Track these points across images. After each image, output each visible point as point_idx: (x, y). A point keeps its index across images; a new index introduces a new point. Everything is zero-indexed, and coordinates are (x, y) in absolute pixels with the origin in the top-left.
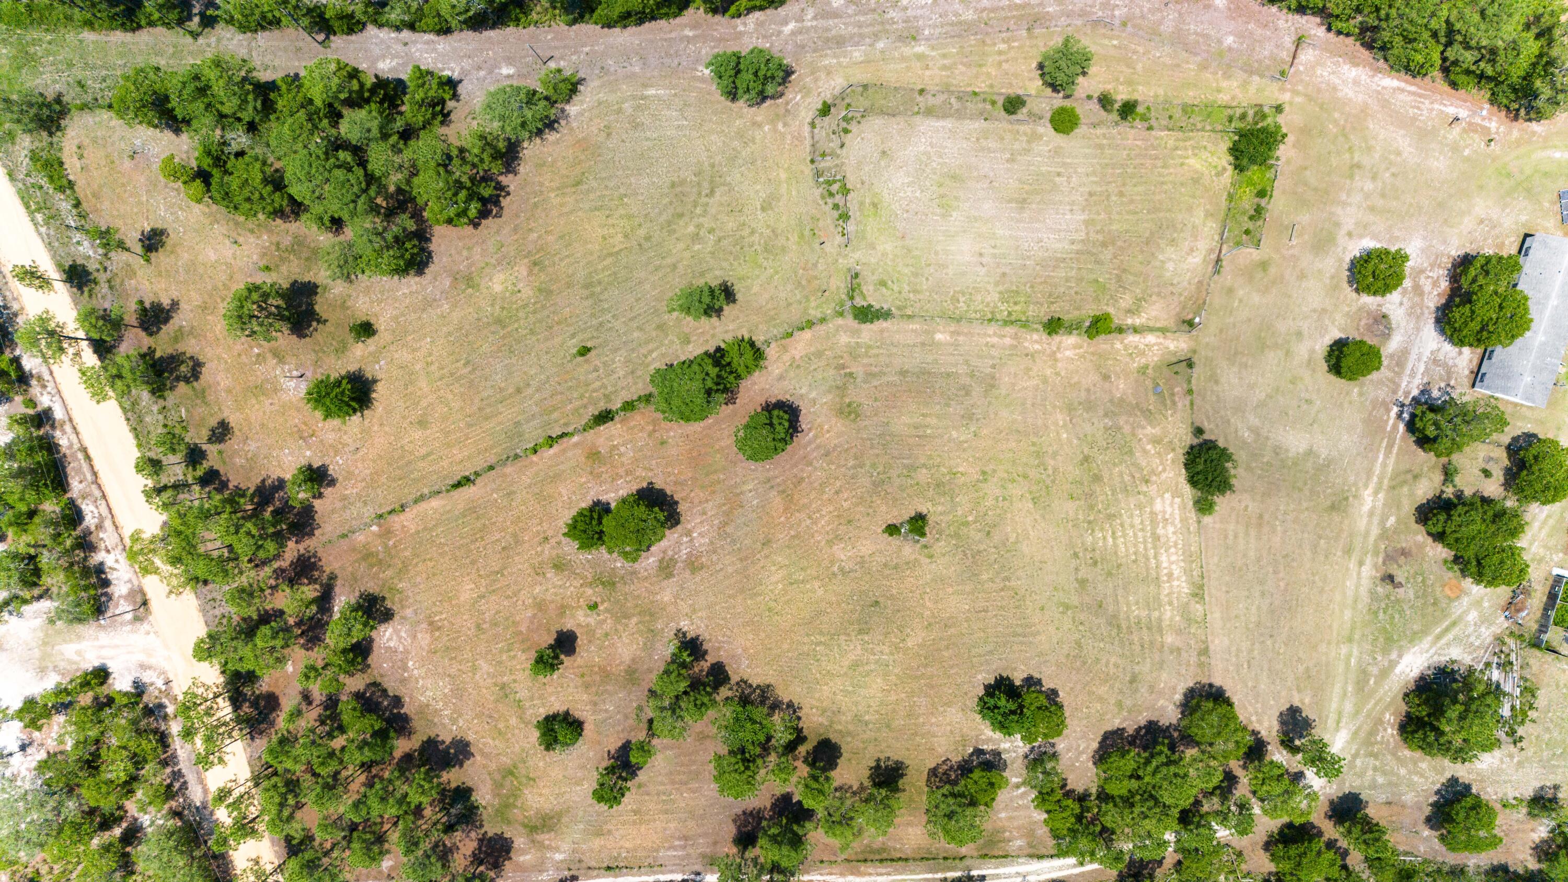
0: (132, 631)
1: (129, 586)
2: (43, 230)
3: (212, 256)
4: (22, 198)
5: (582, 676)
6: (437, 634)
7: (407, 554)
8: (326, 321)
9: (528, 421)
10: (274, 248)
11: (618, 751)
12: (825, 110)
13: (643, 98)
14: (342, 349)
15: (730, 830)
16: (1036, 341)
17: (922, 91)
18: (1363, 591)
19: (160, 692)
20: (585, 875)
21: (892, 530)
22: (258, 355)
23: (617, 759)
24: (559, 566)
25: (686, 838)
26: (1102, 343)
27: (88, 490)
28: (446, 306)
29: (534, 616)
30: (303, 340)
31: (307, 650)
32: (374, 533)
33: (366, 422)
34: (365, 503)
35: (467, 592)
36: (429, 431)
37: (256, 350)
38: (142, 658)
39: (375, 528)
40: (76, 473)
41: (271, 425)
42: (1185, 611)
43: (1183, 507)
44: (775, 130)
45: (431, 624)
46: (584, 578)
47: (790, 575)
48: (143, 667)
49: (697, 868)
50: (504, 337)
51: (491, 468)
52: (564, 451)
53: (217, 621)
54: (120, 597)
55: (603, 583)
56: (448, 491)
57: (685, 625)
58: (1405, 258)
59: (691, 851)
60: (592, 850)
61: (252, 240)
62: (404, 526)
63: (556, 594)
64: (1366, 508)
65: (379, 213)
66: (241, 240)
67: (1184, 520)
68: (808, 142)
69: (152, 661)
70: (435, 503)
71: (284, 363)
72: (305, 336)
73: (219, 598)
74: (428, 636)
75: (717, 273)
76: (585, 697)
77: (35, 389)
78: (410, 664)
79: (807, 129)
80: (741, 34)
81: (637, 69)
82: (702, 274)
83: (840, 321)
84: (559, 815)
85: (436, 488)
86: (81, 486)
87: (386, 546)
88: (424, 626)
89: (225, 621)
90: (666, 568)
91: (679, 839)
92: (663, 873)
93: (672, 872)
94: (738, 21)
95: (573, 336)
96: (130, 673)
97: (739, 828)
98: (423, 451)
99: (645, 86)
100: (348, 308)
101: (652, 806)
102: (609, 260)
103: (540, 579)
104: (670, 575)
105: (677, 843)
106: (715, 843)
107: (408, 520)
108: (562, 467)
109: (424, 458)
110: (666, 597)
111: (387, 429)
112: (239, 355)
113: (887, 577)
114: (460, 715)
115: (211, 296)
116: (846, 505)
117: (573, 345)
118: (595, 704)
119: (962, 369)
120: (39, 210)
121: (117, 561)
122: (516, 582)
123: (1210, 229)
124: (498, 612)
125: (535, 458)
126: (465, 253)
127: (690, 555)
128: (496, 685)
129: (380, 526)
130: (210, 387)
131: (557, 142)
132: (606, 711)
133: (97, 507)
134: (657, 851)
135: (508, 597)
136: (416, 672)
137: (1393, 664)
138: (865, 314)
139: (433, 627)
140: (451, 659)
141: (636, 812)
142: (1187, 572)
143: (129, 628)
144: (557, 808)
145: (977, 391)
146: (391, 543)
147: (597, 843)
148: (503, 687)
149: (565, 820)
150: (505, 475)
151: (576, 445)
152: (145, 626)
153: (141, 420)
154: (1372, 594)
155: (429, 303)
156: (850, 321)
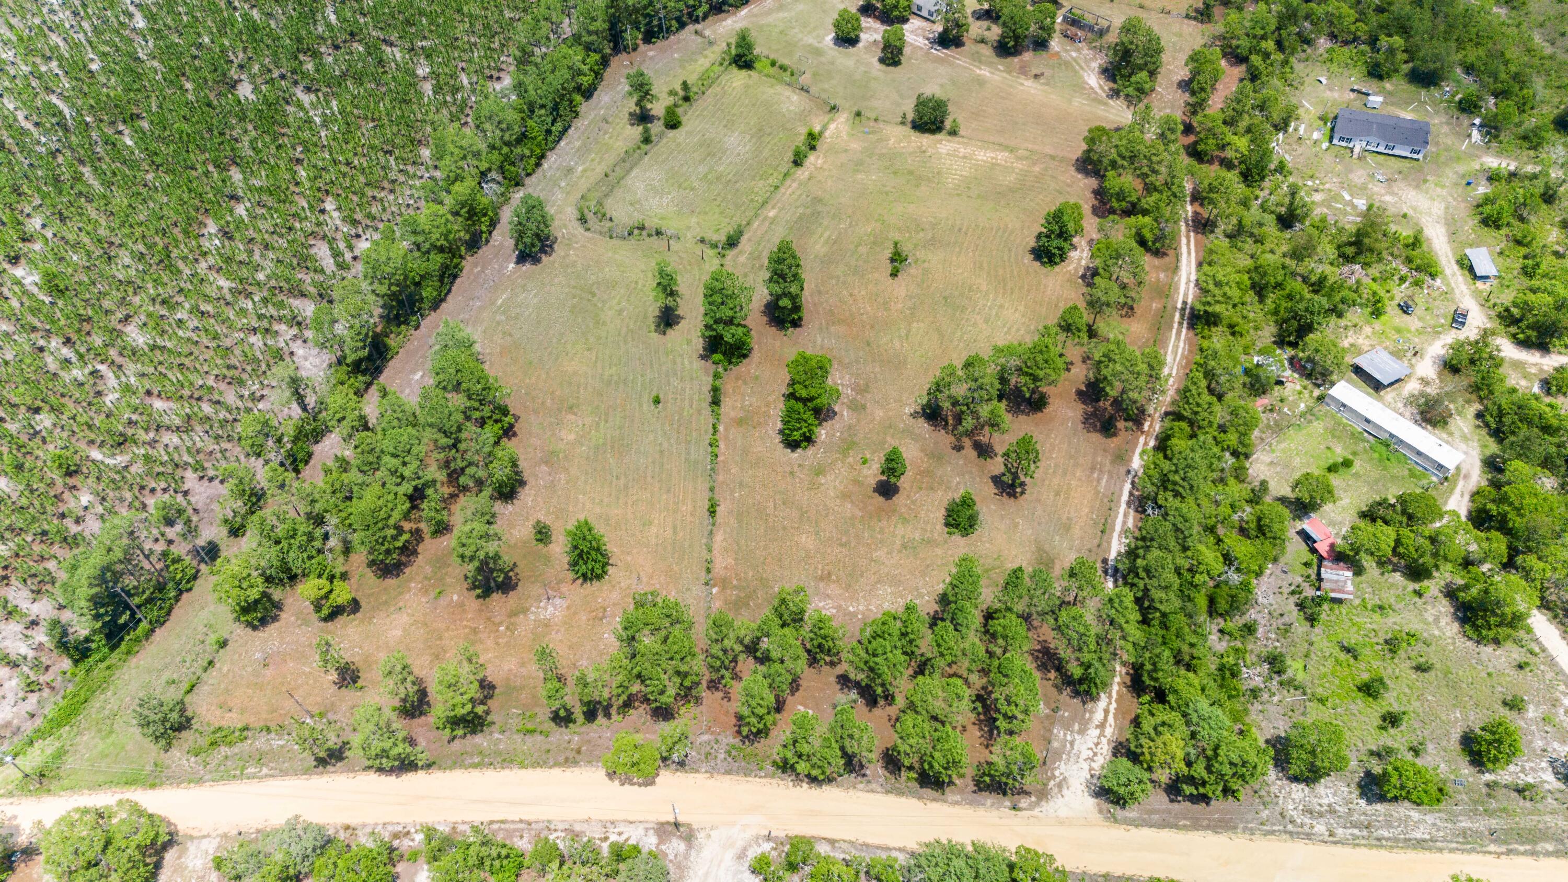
0: (699, 851)
1: (652, 832)
2: (265, 771)
3: (398, 633)
4: (222, 778)
5: (921, 489)
6: (834, 577)
7: (751, 574)
8: (515, 564)
9: (689, 453)
10: (426, 582)
11: (997, 488)
12: (583, 220)
13: (500, 308)
14: (547, 559)
15: (1096, 437)
16: (802, 174)
17: (606, 175)
18: (1039, 87)
19: (775, 849)
20: (1104, 551)
21: (894, 274)
22: (507, 628)
23: (1004, 490)
24: (820, 471)
25: (1093, 469)
26: (821, 145)
27: (533, 833)
28: (562, 476)
29: (852, 502)
30: (519, 588)
31: (798, 690)
32: (719, 592)
33: (619, 564)
34: (688, 589)
35: (806, 541)
36: (656, 522)
37: (502, 628)
38: (730, 855)
39: (715, 590)
40: (511, 837)
41: (575, 640)
42: (1019, 158)
43: (949, 141)
44: (575, 249)
45: (821, 579)
46: (837, 459)
47: (900, 336)
48: (741, 856)
49: (1123, 470)
50: (612, 447)
51: (712, 489)
52: (726, 438)
53: (730, 760)
54: (657, 847)
55: (848, 449)
56: (714, 525)
57: (908, 410)
58: (845, 10)
59: (1107, 469)
60: (1082, 538)
61: (407, 597)
62: (726, 568)
63: (841, 482)
64: (988, 74)
65: (457, 496)
66: (401, 604)
67: (959, 143)
68: (597, 236)
69: (740, 844)
70: (719, 537)
71: (528, 610)
72: (517, 584)
73: (708, 748)
74: (832, 586)
75: (651, 309)
76: (940, 493)
77: (405, 845)
78: (851, 609)
79: (587, 234)
80: (501, 244)
81: (478, 304)
82: (645, 317)
83: (729, 258)
84: (1040, 549)
85: (706, 533)
86: (525, 839)
87: (735, 587)
88: (821, 585)
89: (734, 753)
90: (857, 407)
91: (1092, 473)
92: (1120, 495)
93: (1121, 489)
94: (492, 242)
95: (641, 405)
96: (742, 872)
97: (1096, 431)
98: (670, 531)
99: (493, 303)
100: (516, 544)
101: (1056, 481)
102: (599, 365)
103: (822, 488)
104: (864, 407)
105: (1096, 475)
106: (1105, 451)
107: (721, 563)
108: (739, 444)
109: (675, 532)
110: (879, 413)
111: (635, 551)
112: (497, 644)
113: (929, 287)
114: (917, 589)
115: (430, 647)
116: (863, 293)
117: (648, 406)
118: (949, 488)
119: (801, 210)
120: (244, 768)
121: (620, 834)
122: (816, 505)
123: (779, 88)
124: (836, 527)
125: (721, 458)
126: (530, 450)
127: (852, 389)
128: (900, 552)
129: (714, 586)
130: (508, 679)
131: (492, 364)
132: (958, 483)
133: (555, 830)
134: (1097, 493)
135: (827, 516)
136: (861, 608)
137: (1092, 88)
138: (732, 243)
139: (826, 577)
140: (862, 576)
141: (1057, 494)
142: (995, 150)
143: (693, 853)
144: (1033, 548)
145: (819, 208)
146: (735, 582)
147: (1076, 531)
148: (904, 546)
149: (1047, 547)
150: (723, 483)
151: (726, 429)
152: (701, 836)
153: (498, 753)
154: (1043, 84)
155: (552, 486)
156: (730, 254)
